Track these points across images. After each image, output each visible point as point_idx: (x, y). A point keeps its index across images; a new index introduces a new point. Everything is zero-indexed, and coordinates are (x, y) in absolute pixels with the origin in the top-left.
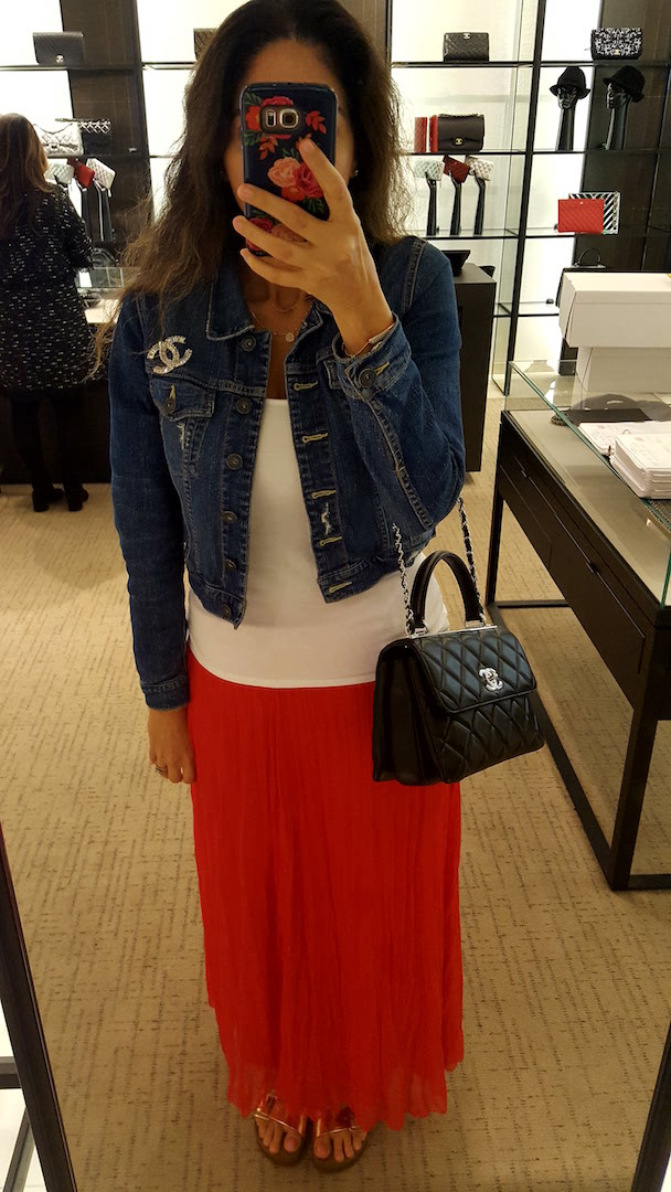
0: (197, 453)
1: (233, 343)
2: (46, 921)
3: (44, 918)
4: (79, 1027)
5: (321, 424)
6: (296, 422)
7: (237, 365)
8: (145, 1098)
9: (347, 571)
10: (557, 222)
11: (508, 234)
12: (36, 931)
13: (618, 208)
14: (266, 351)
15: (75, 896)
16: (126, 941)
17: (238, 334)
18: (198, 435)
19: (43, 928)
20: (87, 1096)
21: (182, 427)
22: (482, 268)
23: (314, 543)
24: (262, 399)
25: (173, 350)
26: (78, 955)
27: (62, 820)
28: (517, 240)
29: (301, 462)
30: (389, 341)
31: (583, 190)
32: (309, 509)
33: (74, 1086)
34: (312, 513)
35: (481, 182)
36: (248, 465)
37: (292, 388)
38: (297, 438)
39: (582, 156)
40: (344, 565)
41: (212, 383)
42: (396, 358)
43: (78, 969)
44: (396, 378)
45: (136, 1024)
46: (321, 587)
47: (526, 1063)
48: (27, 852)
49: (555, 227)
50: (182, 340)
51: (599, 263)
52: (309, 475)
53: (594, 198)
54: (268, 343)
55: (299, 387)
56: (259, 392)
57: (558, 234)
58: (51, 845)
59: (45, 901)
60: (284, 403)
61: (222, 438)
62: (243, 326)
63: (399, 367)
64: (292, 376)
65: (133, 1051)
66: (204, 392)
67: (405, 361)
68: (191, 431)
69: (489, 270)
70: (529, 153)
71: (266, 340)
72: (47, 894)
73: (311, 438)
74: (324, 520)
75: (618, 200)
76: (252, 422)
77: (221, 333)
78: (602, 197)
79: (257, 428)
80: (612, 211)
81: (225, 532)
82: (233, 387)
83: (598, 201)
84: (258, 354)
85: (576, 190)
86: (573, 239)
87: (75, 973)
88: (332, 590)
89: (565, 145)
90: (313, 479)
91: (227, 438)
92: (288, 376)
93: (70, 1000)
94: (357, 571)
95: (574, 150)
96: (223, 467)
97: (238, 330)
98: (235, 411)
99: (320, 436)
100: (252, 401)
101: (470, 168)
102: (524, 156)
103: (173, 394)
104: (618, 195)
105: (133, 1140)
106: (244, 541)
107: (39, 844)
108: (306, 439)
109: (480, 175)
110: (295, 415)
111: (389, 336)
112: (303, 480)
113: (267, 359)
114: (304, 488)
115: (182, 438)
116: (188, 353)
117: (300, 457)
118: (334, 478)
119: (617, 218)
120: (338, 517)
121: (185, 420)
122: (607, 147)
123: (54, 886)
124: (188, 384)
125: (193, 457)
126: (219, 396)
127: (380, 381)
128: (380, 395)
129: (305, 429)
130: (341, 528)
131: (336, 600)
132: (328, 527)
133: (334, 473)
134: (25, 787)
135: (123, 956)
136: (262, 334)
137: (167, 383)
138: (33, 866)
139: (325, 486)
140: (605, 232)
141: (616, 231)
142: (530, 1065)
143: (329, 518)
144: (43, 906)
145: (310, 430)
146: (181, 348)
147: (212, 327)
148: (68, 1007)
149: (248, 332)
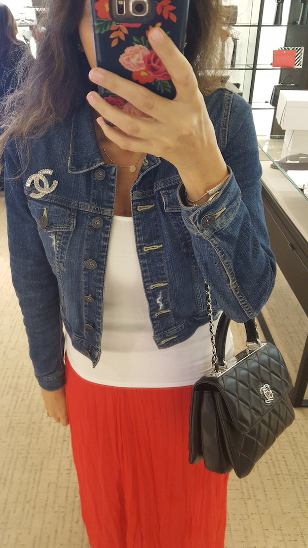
0: (65, 256)
1: (88, 175)
2: (16, 416)
3: (15, 415)
4: (31, 471)
5: (157, 237)
6: (139, 236)
7: (92, 191)
8: (62, 509)
9: (174, 330)
10: (272, 62)
11: (247, 68)
12: (11, 422)
13: (303, 55)
14: (113, 181)
15: (30, 404)
16: (54, 428)
17: (91, 168)
18: (65, 243)
19: (14, 420)
20: (34, 508)
21: (53, 237)
22: (234, 84)
23: (151, 315)
24: (111, 217)
25: (44, 179)
26: (31, 434)
27: (25, 365)
28: (252, 71)
29: (142, 265)
30: (225, 191)
31: (285, 46)
32: (148, 295)
33: (28, 502)
34: (150, 298)
35: (235, 40)
36: (102, 267)
37: (136, 209)
38: (139, 248)
39: (286, 28)
40: (173, 326)
41: (74, 204)
42: (231, 203)
43: (31, 441)
44: (231, 219)
45: (59, 470)
46: (156, 341)
47: (250, 496)
48: (7, 381)
49: (271, 64)
50: (50, 172)
51: (292, 83)
52: (148, 274)
53: (291, 49)
54: (114, 175)
55: (140, 208)
56: (108, 212)
57: (271, 67)
58: (19, 377)
59: (16, 406)
60: (129, 220)
61: (82, 246)
62: (95, 163)
63: (232, 210)
64: (136, 200)
65: (57, 485)
66: (68, 212)
67: (238, 204)
68: (60, 240)
69: (238, 85)
70: (259, 26)
71: (113, 173)
72: (17, 402)
73: (150, 248)
74: (158, 302)
75: (303, 51)
76: (103, 235)
77: (79, 167)
78: (295, 49)
79: (107, 240)
80: (299, 57)
81: (85, 306)
82: (88, 208)
83: (293, 51)
84: (107, 183)
85: (282, 45)
86: (280, 71)
87: (29, 444)
88: (163, 342)
89: (277, 22)
90: (151, 276)
91: (85, 246)
92: (133, 201)
93: (26, 457)
94: (180, 330)
95: (282, 25)
96: (83, 266)
97: (91, 166)
98: (91, 226)
99: (157, 247)
100: (103, 219)
101: (230, 33)
102: (257, 27)
103: (45, 213)
104: (303, 48)
105: (56, 532)
106: (99, 314)
107: (13, 377)
108: (146, 249)
109: (234, 37)
110: (138, 230)
111: (225, 187)
112: (144, 278)
113: (113, 187)
114: (145, 283)
115: (54, 244)
116: (55, 183)
117: (142, 262)
118: (167, 276)
119: (302, 60)
120: (169, 299)
121: (55, 233)
122: (299, 23)
123: (20, 399)
124: (55, 207)
125: (62, 258)
126: (79, 215)
127: (218, 222)
128: (217, 234)
129: (145, 241)
130: (170, 305)
131: (165, 347)
132: (161, 305)
133: (167, 272)
134: (7, 347)
135: (53, 436)
136: (110, 168)
137: (41, 205)
138: (10, 388)
139: (159, 281)
140: (296, 67)
141: (301, 67)
142: (252, 497)
143: (162, 301)
144: (15, 408)
145: (149, 242)
146: (50, 179)
147: (73, 163)
148: (26, 461)
149: (101, 167)
